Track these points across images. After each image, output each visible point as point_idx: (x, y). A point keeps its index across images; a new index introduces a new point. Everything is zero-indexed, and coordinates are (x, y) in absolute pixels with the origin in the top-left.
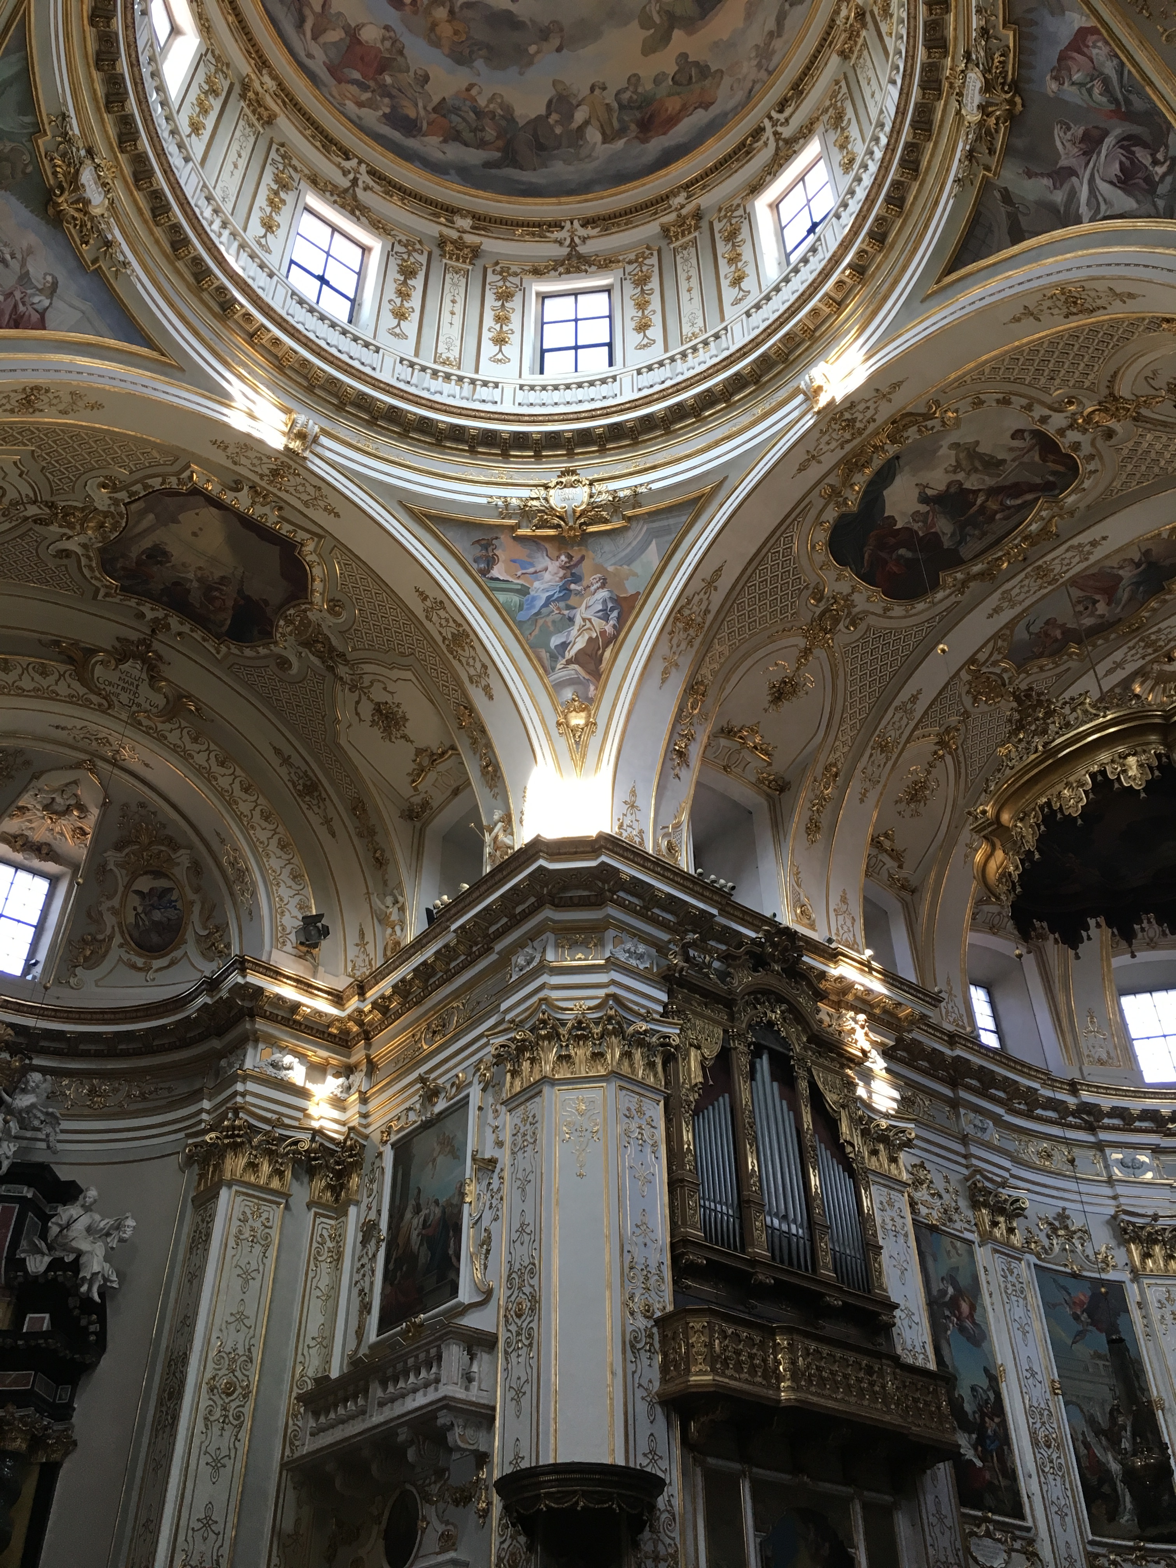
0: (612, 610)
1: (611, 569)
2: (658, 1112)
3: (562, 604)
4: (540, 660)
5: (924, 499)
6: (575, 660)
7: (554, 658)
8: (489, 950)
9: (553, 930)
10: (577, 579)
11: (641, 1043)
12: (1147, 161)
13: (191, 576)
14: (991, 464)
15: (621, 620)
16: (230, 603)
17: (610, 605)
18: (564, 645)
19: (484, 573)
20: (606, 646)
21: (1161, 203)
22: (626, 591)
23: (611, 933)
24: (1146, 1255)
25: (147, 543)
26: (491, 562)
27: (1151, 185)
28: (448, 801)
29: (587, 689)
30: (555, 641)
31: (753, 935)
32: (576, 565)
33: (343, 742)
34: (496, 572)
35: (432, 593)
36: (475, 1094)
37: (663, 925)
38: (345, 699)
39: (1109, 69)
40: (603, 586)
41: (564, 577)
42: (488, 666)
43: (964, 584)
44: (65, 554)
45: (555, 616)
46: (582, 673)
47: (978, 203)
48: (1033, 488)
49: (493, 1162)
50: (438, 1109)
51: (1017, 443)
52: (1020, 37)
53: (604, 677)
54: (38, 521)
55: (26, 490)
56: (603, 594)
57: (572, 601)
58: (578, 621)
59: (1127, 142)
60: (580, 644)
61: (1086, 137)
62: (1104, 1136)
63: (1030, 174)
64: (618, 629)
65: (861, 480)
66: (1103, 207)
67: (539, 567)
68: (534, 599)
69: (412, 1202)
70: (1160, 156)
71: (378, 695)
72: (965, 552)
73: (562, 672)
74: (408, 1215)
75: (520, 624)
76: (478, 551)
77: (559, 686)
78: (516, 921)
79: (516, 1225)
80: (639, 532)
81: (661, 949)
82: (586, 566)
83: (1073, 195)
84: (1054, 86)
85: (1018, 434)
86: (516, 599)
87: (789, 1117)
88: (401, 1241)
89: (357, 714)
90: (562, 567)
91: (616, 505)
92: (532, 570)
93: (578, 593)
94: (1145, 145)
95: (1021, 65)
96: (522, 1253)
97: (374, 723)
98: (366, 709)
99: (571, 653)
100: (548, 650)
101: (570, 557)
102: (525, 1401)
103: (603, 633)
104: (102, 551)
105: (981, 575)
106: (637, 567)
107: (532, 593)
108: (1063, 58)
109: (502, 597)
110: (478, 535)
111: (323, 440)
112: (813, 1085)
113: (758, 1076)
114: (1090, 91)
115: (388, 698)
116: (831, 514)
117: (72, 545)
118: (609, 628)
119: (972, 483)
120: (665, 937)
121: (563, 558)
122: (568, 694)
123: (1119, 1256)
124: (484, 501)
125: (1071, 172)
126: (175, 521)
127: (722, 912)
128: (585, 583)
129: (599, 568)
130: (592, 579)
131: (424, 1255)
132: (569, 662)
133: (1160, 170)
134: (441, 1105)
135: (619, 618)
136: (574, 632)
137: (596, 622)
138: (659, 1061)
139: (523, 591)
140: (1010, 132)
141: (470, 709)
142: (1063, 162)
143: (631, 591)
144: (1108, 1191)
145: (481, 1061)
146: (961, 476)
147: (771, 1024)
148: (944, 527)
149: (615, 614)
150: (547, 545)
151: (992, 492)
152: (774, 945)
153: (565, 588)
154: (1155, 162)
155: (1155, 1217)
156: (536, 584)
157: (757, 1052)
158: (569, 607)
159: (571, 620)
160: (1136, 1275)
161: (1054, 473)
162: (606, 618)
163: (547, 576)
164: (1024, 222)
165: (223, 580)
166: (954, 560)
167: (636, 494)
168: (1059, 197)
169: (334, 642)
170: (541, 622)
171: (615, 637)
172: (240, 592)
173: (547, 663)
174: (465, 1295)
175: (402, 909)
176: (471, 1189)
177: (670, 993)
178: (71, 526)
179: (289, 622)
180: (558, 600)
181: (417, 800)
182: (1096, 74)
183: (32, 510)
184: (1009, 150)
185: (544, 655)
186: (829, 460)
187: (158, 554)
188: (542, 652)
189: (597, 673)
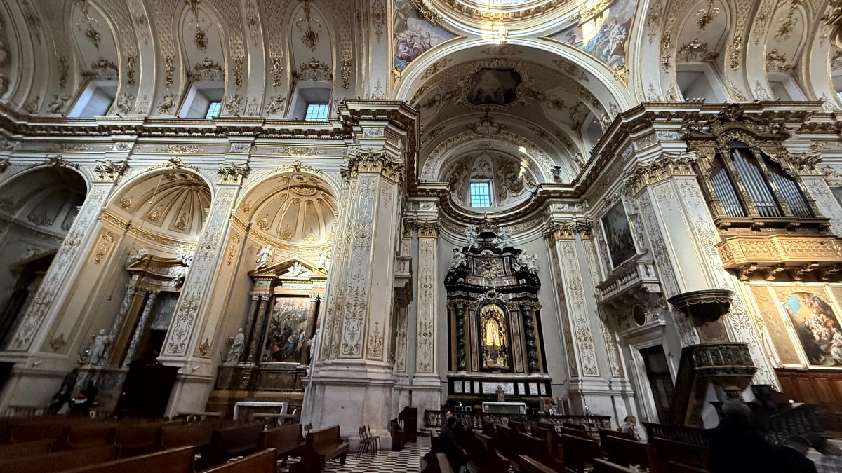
2: (695, 183)
3: (603, 38)
4: (601, 60)
6: (614, 53)
7: (606, 57)
8: (613, 155)
9: (634, 141)
10: (606, 27)
11: (681, 163)
13: (490, 92)
15: (627, 31)
16: (502, 94)
17: (621, 28)
18: (609, 51)
19: (572, 44)
20: (624, 43)
23: (657, 133)
25: (476, 90)
26: (574, 39)
28: (584, 120)
30: (604, 52)
31: (718, 112)
33: (547, 117)
34: (576, 42)
35: (558, 59)
36: (623, 198)
37: (678, 123)
38: (543, 104)
40: (616, 23)
41: (601, 29)
42: (584, 71)
44: (460, 103)
46: (618, 56)
49: (636, 214)
50: (612, 205)
54: (450, 98)
55: (445, 92)
56: (618, 25)
58: (611, 40)
60: (614, 47)
64: (627, 35)
68: (592, 42)
69: (613, 232)
71: (553, 98)
73: (610, 60)
74: (613, 236)
75: (590, 53)
76: (568, 38)
77: (611, 65)
78: (620, 144)
79: (650, 230)
81: (679, 131)
87: (755, 169)
88: (613, 242)
89: (548, 107)
96: (655, 237)
97: (554, 107)
98: (551, 105)
99: (612, 52)
100: (603, 56)
102: (671, 277)
104: (467, 98)
106: (628, 9)
110: (567, 33)
111: (510, 33)
112: (763, 155)
113: (736, 159)
115: (554, 98)
117: (460, 100)
118: (623, 36)
120: (680, 126)
122: (615, 66)
124: (565, 21)
126: (480, 80)
127: (702, 109)
128: (609, 26)
130: (612, 24)
131: (622, 245)
132: (612, 55)
134: (612, 204)
135: (626, 31)
136: (611, 45)
137: (618, 37)
138: (690, 166)
141: (583, 88)
143: (628, 19)
145: (622, 188)
147: (736, 140)
149: (624, 30)
152: (729, 112)
153: (602, 32)
157: (732, 151)
158: (606, 38)
159: (608, 41)
162: (621, 33)
163: (595, 32)
165: (498, 89)
169: (534, 90)
170: (597, 48)
171: (627, 38)
172: (504, 90)
173: (604, 60)
174: (639, 252)
175: (581, 155)
176: (631, 224)
177: (688, 144)
178: (457, 95)
179: (519, 91)
181: (575, 123)
183: (448, 96)
187: (480, 91)
188: (602, 58)
189: (624, 54)
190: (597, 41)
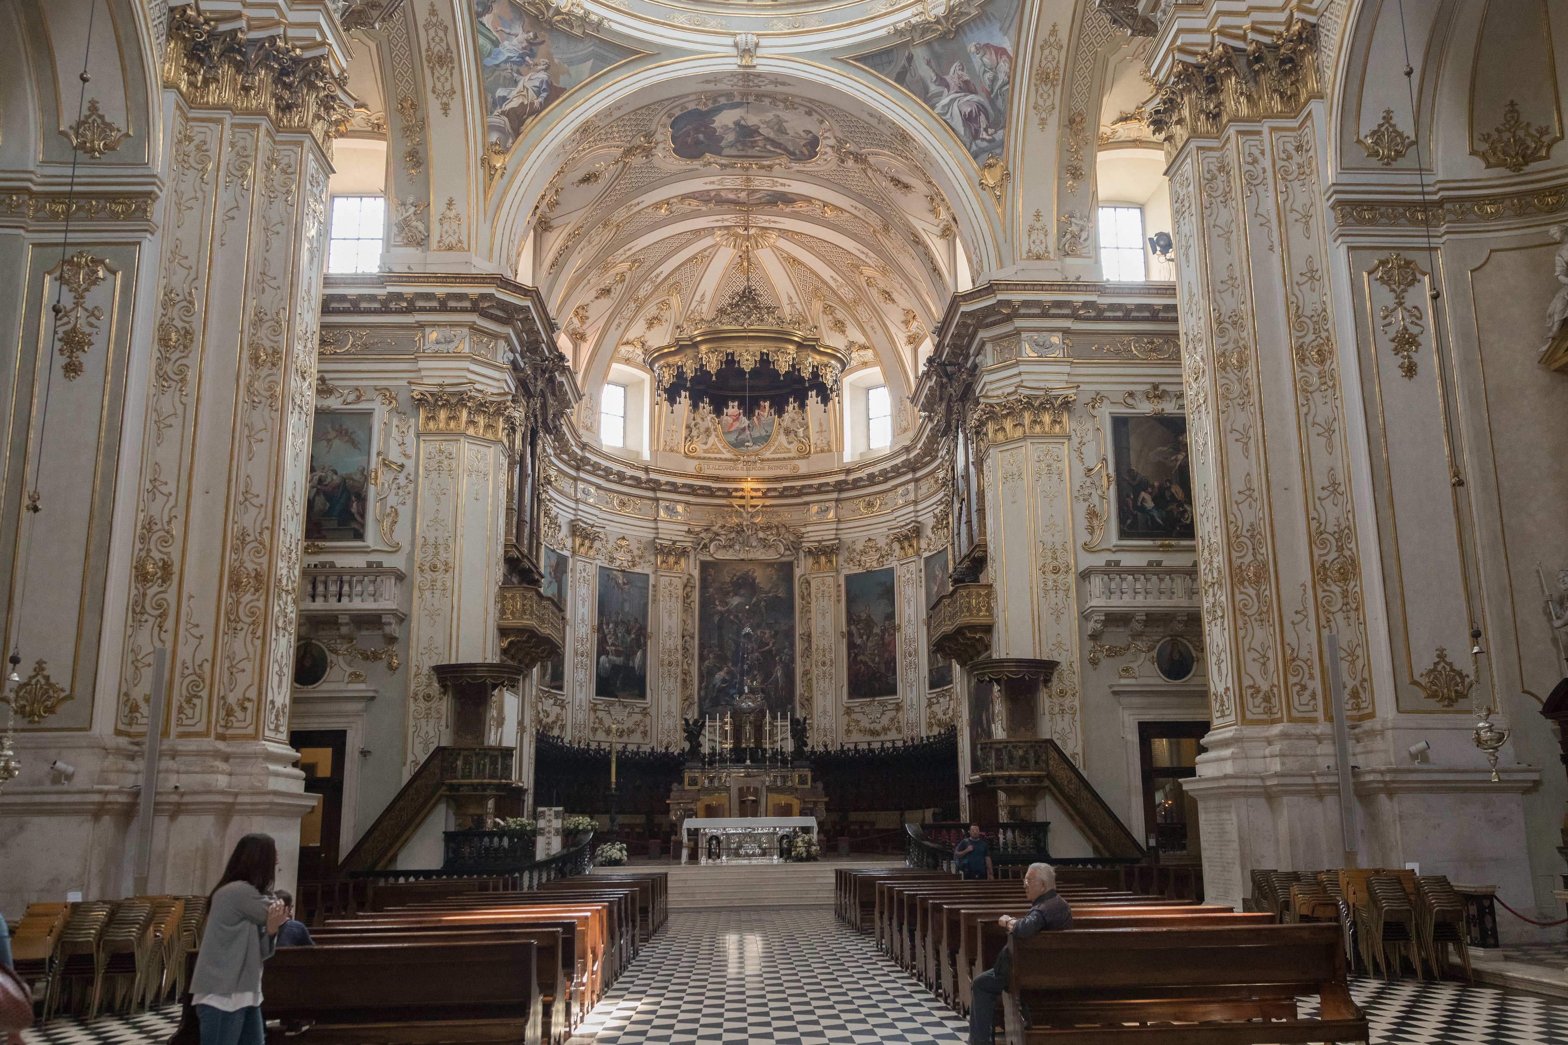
0: (544, 90)
1: (556, 61)
3: (515, 67)
4: (486, 101)
5: (737, 124)
6: (507, 114)
7: (495, 105)
8: (405, 313)
9: (471, 328)
10: (532, 55)
12: (983, 125)
14: (782, 131)
15: (547, 102)
17: (544, 86)
18: (504, 99)
19: (480, 15)
20: (530, 115)
21: (974, 148)
22: (558, 82)
23: (502, 343)
24: (582, 545)
26: (487, 9)
27: (975, 136)
29: (507, 141)
30: (500, 92)
32: (535, 44)
34: (487, 19)
35: (443, 16)
36: (379, 411)
39: (1002, 77)
40: (546, 70)
41: (524, 48)
42: (456, 93)
43: (710, 163)
45: (507, 74)
46: (508, 126)
47: (896, 47)
48: (786, 149)
49: (401, 466)
50: (333, 404)
51: (803, 134)
52: (979, 16)
53: (521, 136)
56: (543, 75)
57: (523, 69)
58: (520, 85)
59: (981, 108)
60: (514, 104)
61: (966, 82)
62: (582, 475)
63: (928, 63)
64: (542, 107)
65: (722, 100)
66: (948, 116)
67: (513, 32)
68: (500, 53)
70: (990, 131)
72: (726, 152)
73: (496, 119)
75: (484, 69)
77: (491, 127)
79: (430, 517)
80: (588, 47)
81: (513, 348)
82: (542, 49)
83: (940, 95)
84: (973, 49)
85: (808, 132)
86: (489, 46)
90: (527, 41)
91: (584, 20)
92: (507, 31)
93: (528, 65)
94: (988, 119)
95: (967, 23)
96: (436, 535)
99: (507, 107)
100: (493, 97)
101: (536, 36)
103: (532, 104)
105: (722, 165)
106: (573, 70)
107: (500, 48)
108: (987, 46)
109: (481, 40)
114: (985, 72)
116: (691, 106)
118: (537, 103)
119: (764, 130)
120: (519, 349)
121: (531, 34)
122: (494, 137)
123: (569, 542)
125: (947, 86)
128: (536, 60)
129: (549, 56)
130: (542, 61)
132: (503, 113)
133: (984, 135)
134: (336, 403)
135: (546, 99)
136: (514, 93)
137: (531, 92)
139: (496, 43)
140: (937, 39)
141: (416, 105)
142: (948, 78)
143: (561, 85)
144: (573, 505)
145: (385, 388)
146: (762, 126)
148: (731, 137)
149: (544, 95)
150: (527, 20)
151: (767, 139)
153: (522, 56)
154: (986, 130)
155: (592, 526)
156: (506, 43)
158: (518, 72)
159: (516, 83)
160: (574, 553)
161: (802, 152)
162: (538, 94)
163: (515, 41)
164: (908, 77)
166: (718, 152)
167: (600, 23)
168: (933, 88)
170: (497, 73)
171: (538, 112)
173: (489, 106)
174: (372, 543)
176: (378, 477)
180: (514, 62)
182: (994, 69)
184: (929, 44)
185: (490, 100)
186: (722, 87)
188: (489, 96)
189: (517, 133)
190: (506, 61)
